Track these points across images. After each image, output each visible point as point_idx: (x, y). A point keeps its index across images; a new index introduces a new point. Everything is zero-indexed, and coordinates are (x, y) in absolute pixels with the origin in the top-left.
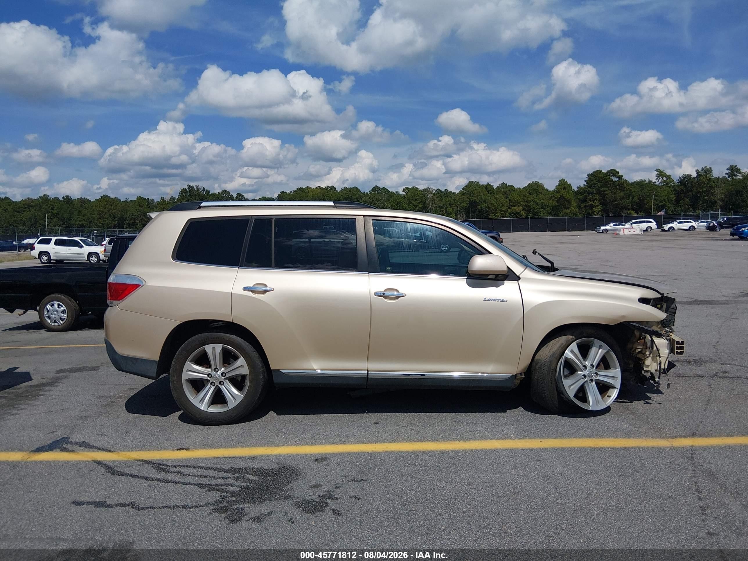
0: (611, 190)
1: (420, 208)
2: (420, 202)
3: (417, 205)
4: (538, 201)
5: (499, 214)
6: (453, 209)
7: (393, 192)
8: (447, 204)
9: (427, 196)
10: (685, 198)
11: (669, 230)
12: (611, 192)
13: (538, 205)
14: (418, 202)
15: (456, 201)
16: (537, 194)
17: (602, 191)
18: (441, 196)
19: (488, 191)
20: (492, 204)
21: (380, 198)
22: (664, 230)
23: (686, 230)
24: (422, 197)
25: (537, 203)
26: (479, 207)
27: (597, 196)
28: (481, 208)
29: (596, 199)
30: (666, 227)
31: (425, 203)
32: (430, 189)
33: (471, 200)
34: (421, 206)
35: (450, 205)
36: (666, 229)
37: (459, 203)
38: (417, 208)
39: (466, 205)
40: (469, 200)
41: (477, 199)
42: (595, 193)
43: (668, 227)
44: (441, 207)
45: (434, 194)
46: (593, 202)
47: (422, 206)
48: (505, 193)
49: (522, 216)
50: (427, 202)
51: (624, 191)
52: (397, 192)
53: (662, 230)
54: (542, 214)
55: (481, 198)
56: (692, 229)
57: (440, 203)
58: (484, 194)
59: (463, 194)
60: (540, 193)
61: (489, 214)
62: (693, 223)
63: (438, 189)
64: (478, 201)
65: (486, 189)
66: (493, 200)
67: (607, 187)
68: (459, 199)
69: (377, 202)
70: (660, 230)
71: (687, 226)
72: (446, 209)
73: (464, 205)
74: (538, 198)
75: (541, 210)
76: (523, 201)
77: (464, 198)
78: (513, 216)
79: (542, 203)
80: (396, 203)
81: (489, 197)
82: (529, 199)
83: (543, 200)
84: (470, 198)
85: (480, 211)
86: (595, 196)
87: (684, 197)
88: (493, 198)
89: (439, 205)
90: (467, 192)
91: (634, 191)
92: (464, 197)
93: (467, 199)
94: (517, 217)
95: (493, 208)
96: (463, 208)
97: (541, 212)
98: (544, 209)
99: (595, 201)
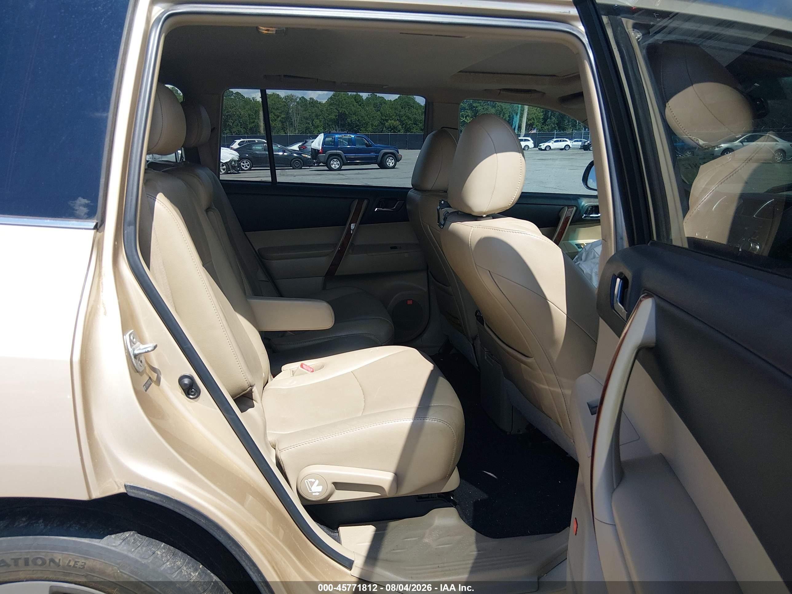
0: (482, 106)
1: (282, 118)
2: (283, 111)
3: (279, 114)
4: (410, 116)
5: (370, 129)
6: (320, 121)
7: (249, 99)
8: (314, 115)
9: (290, 105)
10: (552, 117)
11: (545, 150)
12: (483, 109)
13: (411, 120)
14: (279, 111)
15: (323, 112)
16: (409, 108)
17: (474, 107)
18: (306, 105)
19: (357, 102)
20: (362, 117)
21: (234, 105)
22: (541, 150)
23: (562, 149)
24: (285, 105)
25: (409, 118)
26: (349, 120)
27: (469, 113)
28: (351, 121)
29: (468, 116)
30: (543, 146)
31: (288, 113)
32: (292, 96)
33: (340, 111)
34: (283, 116)
35: (317, 116)
36: (543, 149)
37: (326, 115)
38: (279, 119)
39: (334, 117)
40: (337, 112)
41: (346, 111)
42: (467, 109)
43: (545, 146)
44: (307, 119)
45: (298, 103)
46: (466, 119)
47: (285, 116)
48: (375, 105)
49: (399, 131)
50: (290, 111)
51: (495, 107)
52: (253, 98)
53: (539, 149)
54: (414, 130)
55: (351, 110)
56: (567, 148)
57: (306, 113)
58: (353, 106)
59: (331, 104)
60: (411, 106)
61: (360, 129)
62: (569, 142)
63: (303, 97)
64: (347, 113)
65: (355, 100)
66: (363, 113)
67: (479, 103)
68: (327, 110)
69: (230, 110)
70: (537, 149)
71: (562, 145)
72: (313, 120)
73: (333, 117)
74: (410, 112)
75: (413, 126)
76: (395, 115)
77: (331, 109)
78: (390, 131)
79: (415, 118)
80: (254, 112)
81: (359, 110)
82: (402, 113)
83: (416, 114)
84: (339, 109)
85: (349, 125)
86: (467, 112)
87: (551, 115)
88: (363, 111)
89: (304, 116)
90: (335, 102)
91: (505, 108)
92: (332, 107)
93: (335, 110)
94: (394, 132)
95: (364, 122)
96: (331, 120)
97: (413, 128)
98: (417, 125)
99: (468, 118)
